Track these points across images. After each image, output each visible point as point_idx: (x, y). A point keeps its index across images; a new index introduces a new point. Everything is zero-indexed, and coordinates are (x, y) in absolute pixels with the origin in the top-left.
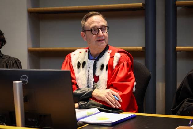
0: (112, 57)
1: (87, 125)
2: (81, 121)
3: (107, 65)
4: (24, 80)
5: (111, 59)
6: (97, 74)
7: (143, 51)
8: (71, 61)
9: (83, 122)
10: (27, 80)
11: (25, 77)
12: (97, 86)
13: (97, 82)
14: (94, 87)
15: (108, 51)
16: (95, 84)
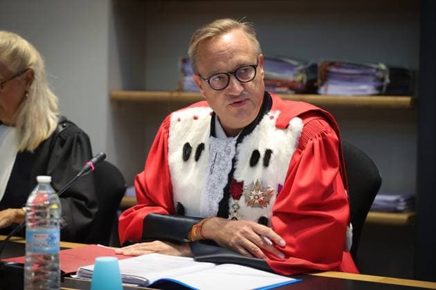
12: (239, 208)
13: (238, 198)
14: (231, 210)
15: (270, 113)
16: (232, 202)
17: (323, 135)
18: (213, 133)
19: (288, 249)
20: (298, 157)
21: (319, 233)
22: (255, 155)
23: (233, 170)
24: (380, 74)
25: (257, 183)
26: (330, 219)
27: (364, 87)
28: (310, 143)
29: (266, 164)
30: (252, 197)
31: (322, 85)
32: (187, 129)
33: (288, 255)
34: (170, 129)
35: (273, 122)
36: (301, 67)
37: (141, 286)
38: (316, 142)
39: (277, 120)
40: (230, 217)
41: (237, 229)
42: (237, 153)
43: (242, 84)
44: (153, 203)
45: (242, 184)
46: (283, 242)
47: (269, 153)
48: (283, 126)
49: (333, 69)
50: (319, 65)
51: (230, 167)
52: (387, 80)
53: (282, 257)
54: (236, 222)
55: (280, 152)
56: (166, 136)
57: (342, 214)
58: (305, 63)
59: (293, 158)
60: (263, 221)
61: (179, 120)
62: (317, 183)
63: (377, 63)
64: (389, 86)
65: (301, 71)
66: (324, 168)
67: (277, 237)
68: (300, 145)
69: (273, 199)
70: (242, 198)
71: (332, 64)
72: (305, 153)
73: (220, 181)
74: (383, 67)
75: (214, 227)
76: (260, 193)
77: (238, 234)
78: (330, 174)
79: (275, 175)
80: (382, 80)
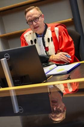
0: (53, 31)
1: (52, 76)
2: (48, 75)
3: (52, 38)
4: (7, 57)
5: (53, 33)
6: (47, 46)
7: (72, 21)
8: (25, 40)
9: (49, 75)
10: (9, 57)
11: (7, 55)
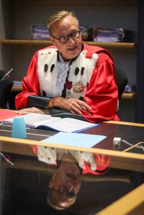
12: (70, 93)
13: (70, 89)
14: (67, 94)
15: (83, 52)
16: (67, 90)
17: (107, 61)
18: (58, 60)
19: (92, 111)
20: (96, 71)
21: (106, 104)
22: (77, 70)
23: (68, 76)
24: (120, 33)
25: (79, 82)
26: (110, 98)
27: (113, 38)
28: (102, 64)
29: (82, 74)
30: (76, 89)
31: (95, 37)
32: (46, 58)
33: (92, 114)
34: (38, 58)
35: (84, 55)
36: (85, 30)
37: (31, 128)
38: (104, 64)
39: (86, 54)
40: (66, 97)
41: (70, 103)
42: (69, 69)
43: (74, 40)
44: (31, 91)
45: (71, 82)
46: (90, 108)
47: (83, 69)
48: (89, 57)
49: (100, 31)
50: (94, 29)
51: (66, 75)
52: (123, 36)
53: (90, 115)
54: (69, 99)
55: (88, 68)
56: (36, 61)
57: (115, 95)
58: (87, 28)
59: (94, 71)
60: (81, 99)
61: (42, 54)
62: (105, 82)
63: (119, 28)
64: (124, 38)
65: (85, 31)
66: (108, 76)
67: (88, 106)
68: (97, 66)
69: (85, 89)
70: (72, 89)
71: (99, 28)
72: (99, 69)
73: (62, 81)
74: (121, 30)
75: (59, 102)
76: (80, 87)
77: (71, 105)
78: (110, 78)
79: (86, 78)
80: (121, 35)
